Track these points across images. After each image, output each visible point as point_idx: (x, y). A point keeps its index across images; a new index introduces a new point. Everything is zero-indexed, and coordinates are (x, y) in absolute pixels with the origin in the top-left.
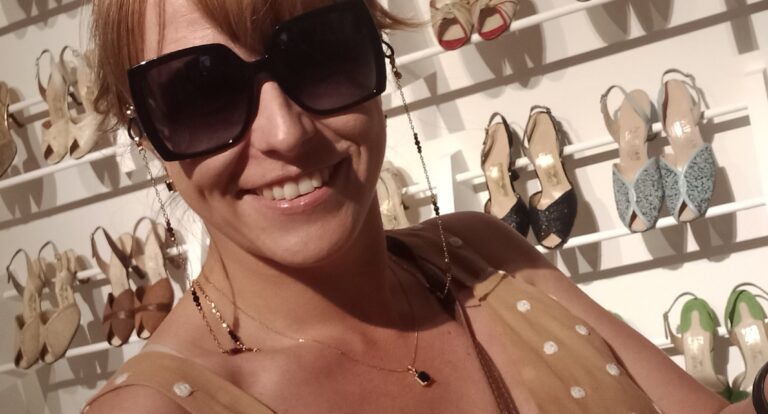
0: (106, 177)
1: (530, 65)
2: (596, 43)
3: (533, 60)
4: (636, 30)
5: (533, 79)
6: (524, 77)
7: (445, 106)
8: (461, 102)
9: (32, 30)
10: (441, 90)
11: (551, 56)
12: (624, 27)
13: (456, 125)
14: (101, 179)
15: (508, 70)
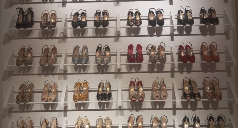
0: (46, 108)
1: (139, 108)
2: (151, 107)
3: (139, 107)
4: (158, 107)
5: (138, 111)
6: (137, 110)
7: (121, 111)
8: (124, 111)
9: (43, 76)
10: (122, 108)
11: (143, 107)
12: (156, 106)
13: (122, 115)
14: (45, 108)
15: (135, 108)
